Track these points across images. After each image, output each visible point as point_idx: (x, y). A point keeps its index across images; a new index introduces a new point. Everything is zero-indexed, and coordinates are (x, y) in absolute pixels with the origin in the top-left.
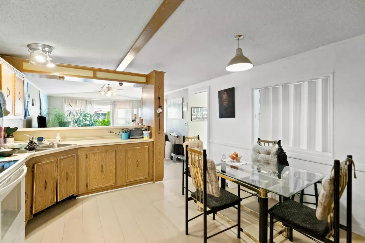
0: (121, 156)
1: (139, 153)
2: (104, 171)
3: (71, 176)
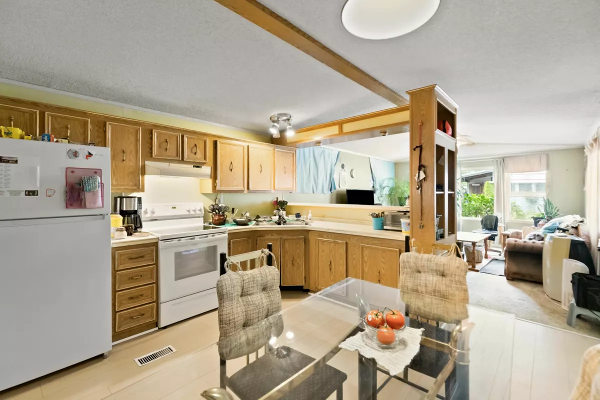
0: (354, 254)
1: (382, 259)
2: (333, 270)
3: (298, 263)
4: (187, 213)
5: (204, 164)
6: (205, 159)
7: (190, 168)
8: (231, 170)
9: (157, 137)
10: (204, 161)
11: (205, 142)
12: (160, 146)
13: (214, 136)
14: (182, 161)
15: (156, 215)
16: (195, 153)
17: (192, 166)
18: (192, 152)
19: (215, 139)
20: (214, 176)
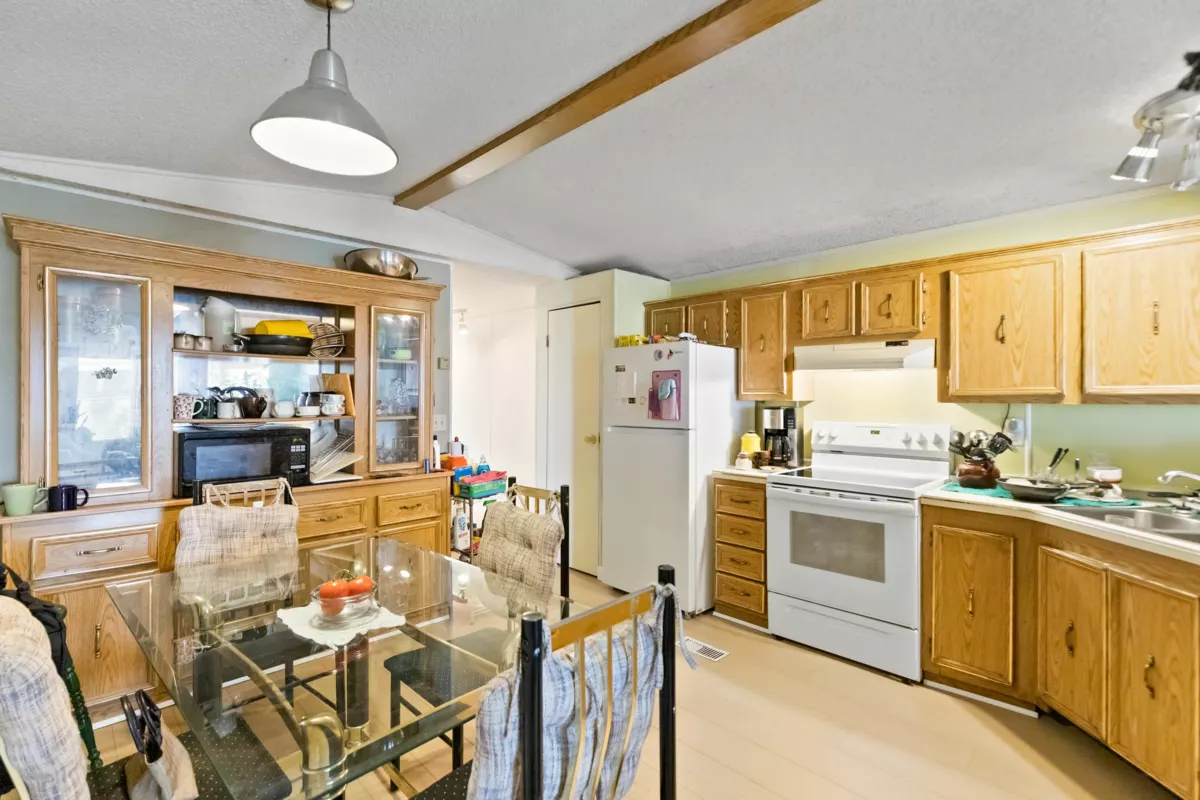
4: (903, 447)
5: (913, 334)
6: (913, 324)
7: (878, 349)
8: (1002, 340)
9: (810, 301)
10: (912, 328)
11: (914, 282)
12: (815, 317)
13: (941, 261)
14: (859, 336)
15: (838, 443)
16: (889, 315)
17: (884, 343)
18: (880, 314)
19: (944, 268)
20: (943, 362)
